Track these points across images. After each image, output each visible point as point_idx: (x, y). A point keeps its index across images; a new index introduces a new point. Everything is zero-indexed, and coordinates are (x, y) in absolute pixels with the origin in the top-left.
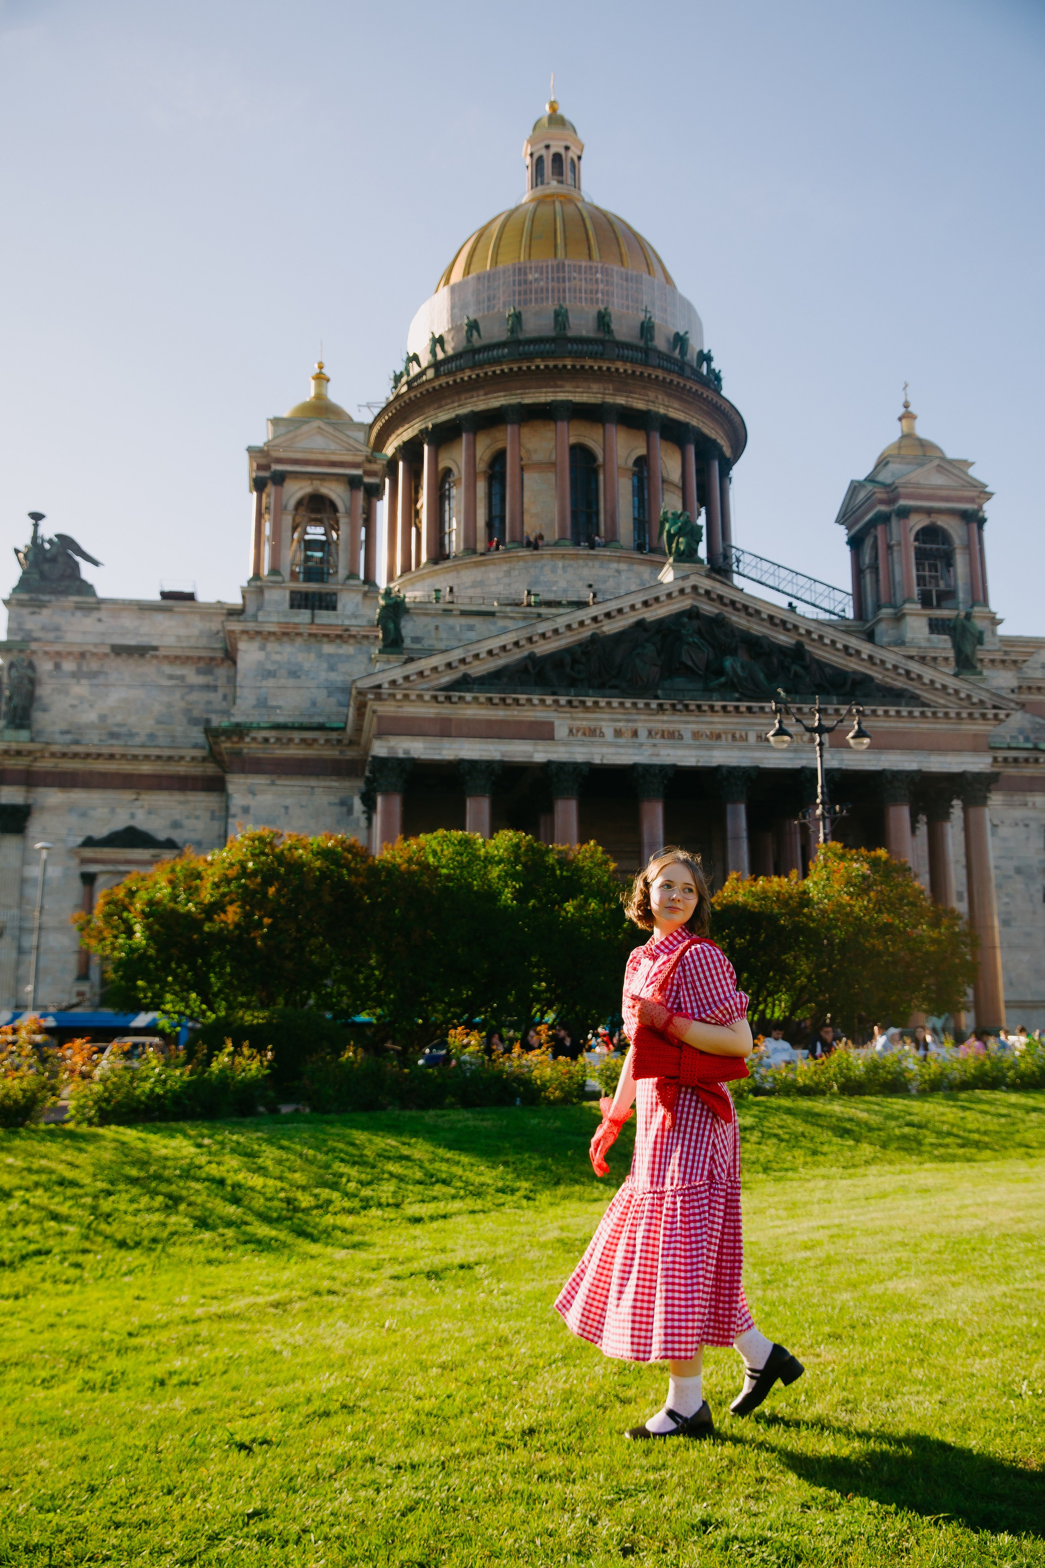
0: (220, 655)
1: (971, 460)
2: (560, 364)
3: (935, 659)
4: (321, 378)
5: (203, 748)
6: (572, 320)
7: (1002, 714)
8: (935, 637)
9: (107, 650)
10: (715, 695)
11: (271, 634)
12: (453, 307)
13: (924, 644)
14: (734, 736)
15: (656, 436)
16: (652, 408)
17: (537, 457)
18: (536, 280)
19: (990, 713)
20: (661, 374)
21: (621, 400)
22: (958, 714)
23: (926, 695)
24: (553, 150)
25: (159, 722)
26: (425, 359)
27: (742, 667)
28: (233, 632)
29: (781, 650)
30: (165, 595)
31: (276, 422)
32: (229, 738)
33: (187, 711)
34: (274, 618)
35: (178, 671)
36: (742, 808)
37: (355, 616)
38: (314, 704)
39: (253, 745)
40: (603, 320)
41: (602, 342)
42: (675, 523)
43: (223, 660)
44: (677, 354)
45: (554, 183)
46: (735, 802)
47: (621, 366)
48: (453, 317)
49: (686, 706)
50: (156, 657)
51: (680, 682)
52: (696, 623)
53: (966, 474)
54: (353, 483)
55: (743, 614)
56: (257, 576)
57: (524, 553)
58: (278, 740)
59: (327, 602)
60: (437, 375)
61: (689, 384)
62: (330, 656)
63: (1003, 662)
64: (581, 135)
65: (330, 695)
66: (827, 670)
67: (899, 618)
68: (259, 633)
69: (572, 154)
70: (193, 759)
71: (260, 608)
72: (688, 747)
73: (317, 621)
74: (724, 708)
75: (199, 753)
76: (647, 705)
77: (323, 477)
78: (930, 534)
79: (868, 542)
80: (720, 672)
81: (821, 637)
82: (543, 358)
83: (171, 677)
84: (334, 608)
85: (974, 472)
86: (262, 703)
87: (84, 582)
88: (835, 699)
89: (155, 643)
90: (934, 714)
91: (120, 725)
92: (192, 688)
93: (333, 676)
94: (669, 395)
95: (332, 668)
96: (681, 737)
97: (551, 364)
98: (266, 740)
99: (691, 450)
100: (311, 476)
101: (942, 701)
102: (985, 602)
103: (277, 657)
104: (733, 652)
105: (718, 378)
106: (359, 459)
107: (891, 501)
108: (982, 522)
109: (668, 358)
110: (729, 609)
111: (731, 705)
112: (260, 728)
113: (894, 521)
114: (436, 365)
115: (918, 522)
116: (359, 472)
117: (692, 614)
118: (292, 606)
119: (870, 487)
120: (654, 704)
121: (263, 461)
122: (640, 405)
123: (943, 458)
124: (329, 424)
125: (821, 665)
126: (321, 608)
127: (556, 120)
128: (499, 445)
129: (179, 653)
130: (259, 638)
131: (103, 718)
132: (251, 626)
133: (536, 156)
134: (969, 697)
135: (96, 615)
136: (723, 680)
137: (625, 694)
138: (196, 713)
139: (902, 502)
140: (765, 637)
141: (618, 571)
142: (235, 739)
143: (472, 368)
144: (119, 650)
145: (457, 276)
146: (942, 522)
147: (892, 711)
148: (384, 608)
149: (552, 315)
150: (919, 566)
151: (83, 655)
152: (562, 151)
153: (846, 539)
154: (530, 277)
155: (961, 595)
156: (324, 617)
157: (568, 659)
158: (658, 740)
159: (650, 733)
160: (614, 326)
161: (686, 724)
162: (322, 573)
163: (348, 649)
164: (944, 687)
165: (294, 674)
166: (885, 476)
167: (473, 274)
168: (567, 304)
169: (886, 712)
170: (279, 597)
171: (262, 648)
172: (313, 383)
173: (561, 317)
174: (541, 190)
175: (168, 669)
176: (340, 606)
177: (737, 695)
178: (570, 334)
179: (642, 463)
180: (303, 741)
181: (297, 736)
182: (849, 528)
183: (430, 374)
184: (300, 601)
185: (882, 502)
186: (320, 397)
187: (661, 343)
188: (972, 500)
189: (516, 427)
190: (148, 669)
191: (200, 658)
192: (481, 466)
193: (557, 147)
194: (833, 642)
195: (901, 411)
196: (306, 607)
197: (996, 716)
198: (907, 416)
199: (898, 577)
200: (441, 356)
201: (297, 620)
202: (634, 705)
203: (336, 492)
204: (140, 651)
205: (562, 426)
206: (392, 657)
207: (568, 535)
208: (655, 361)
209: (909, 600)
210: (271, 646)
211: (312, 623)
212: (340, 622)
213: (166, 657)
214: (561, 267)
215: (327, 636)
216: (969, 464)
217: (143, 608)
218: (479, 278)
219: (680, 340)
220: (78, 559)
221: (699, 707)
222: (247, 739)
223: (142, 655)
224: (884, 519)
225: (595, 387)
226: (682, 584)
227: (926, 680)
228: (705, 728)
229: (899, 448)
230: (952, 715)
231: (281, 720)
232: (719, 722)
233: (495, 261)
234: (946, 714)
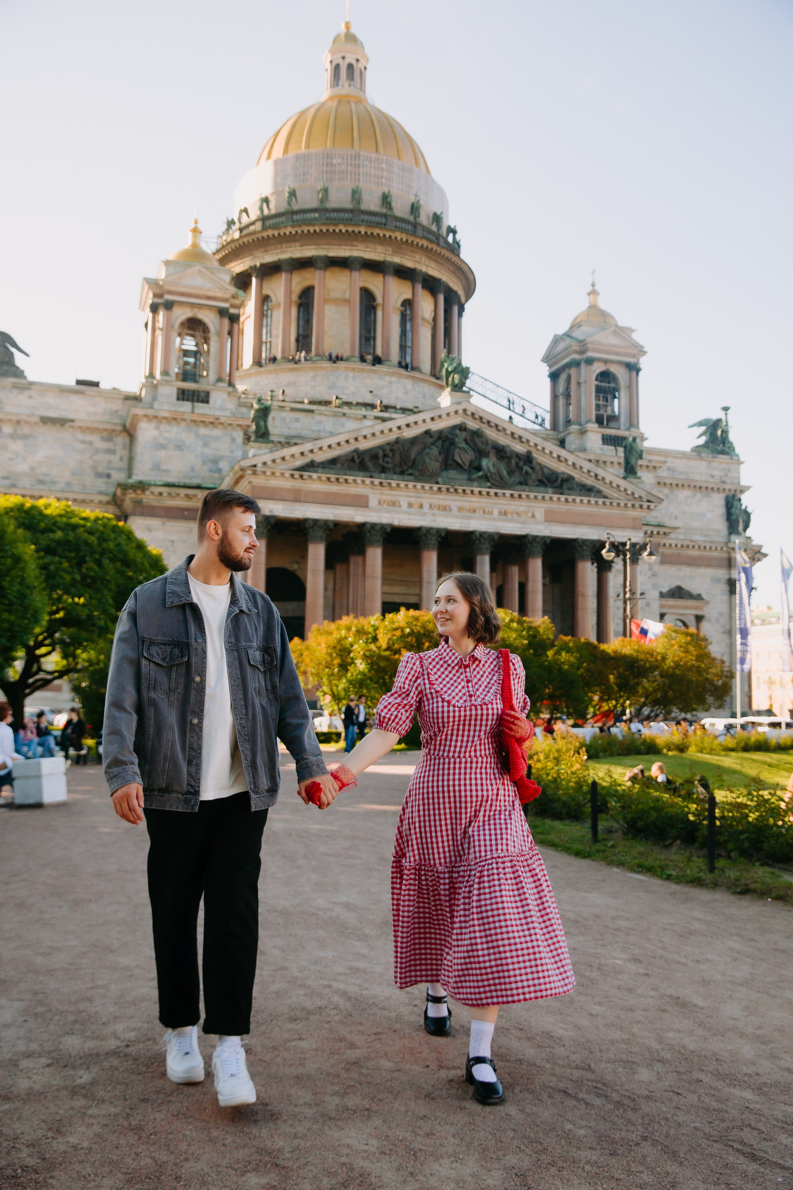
0: (119, 428)
1: (634, 328)
2: (357, 230)
3: (605, 462)
4: (196, 231)
5: (106, 494)
6: (365, 197)
7: (652, 506)
8: (605, 447)
9: (37, 420)
10: (475, 483)
11: (166, 418)
12: (276, 175)
13: (598, 451)
14: (484, 512)
15: (419, 287)
16: (418, 267)
17: (335, 294)
18: (339, 164)
19: (645, 505)
20: (425, 243)
21: (397, 260)
22: (626, 505)
23: (606, 490)
24: (348, 61)
25: (73, 474)
26: (254, 214)
27: (494, 466)
28: (137, 415)
29: (518, 456)
30: (79, 382)
31: (167, 263)
32: (135, 491)
33: (94, 467)
34: (166, 407)
35: (88, 438)
36: (487, 559)
37: (222, 409)
38: (193, 469)
39: (151, 497)
40: (386, 199)
41: (386, 216)
42: (451, 364)
43: (121, 432)
44: (434, 228)
45: (346, 84)
46: (482, 554)
47: (399, 235)
48: (276, 184)
49: (456, 490)
50: (72, 427)
51: (452, 473)
52: (464, 434)
53: (630, 337)
54: (222, 312)
55: (494, 430)
56: (151, 375)
57: (327, 365)
58: (169, 494)
59: (203, 398)
60: (264, 228)
61: (443, 252)
62: (205, 436)
63: (647, 467)
64: (368, 51)
65: (204, 463)
66: (546, 470)
67: (583, 432)
68: (156, 417)
69: (361, 65)
70: (100, 502)
71: (154, 398)
72: (455, 517)
73: (196, 411)
74: (480, 492)
75: (104, 498)
76: (431, 488)
77: (200, 306)
78: (605, 376)
79: (563, 378)
80: (479, 468)
81: (543, 449)
82: (345, 225)
83: (83, 442)
84: (207, 402)
85: (635, 336)
86: (156, 467)
87: (17, 368)
88: (550, 490)
89: (71, 417)
90: (611, 503)
91: (45, 475)
92: (97, 451)
93: (206, 451)
94: (429, 258)
95: (206, 445)
96: (450, 510)
97: (350, 229)
98: (161, 494)
99: (441, 298)
100: (192, 305)
101: (616, 495)
102: (637, 427)
103: (167, 435)
104: (487, 455)
105: (459, 246)
106: (227, 296)
107: (582, 352)
108: (638, 370)
109: (430, 231)
110: (486, 426)
111: (484, 491)
112: (156, 485)
113: (583, 366)
114: (264, 219)
115: (598, 368)
116: (225, 305)
117: (462, 428)
118: (178, 399)
119: (568, 341)
120: (435, 487)
121: (158, 291)
122: (409, 263)
123: (616, 326)
124: (206, 268)
125: (542, 467)
126: (198, 401)
127: (350, 38)
128: (308, 283)
129: (89, 425)
130: (155, 421)
131: (32, 469)
132: (150, 412)
133: (334, 63)
134: (633, 494)
135: (27, 393)
136: (481, 474)
137: (417, 480)
138: (100, 469)
139: (590, 354)
140: (508, 446)
141: (391, 383)
142: (139, 492)
143: (293, 226)
144: (45, 420)
145: (278, 152)
146: (614, 369)
147: (585, 500)
148: (258, 411)
149: (350, 191)
150: (597, 398)
151: (18, 422)
152: (354, 62)
153: (547, 373)
154: (335, 161)
155: (622, 420)
156: (200, 408)
157: (381, 454)
158: (436, 511)
159: (431, 506)
160: (393, 204)
161: (454, 501)
162: (195, 375)
163: (217, 432)
164: (618, 486)
165: (179, 447)
166: (578, 334)
167: (291, 154)
168: (361, 185)
169: (581, 501)
170: (169, 392)
171: (157, 428)
172: (190, 234)
173: (356, 194)
174: (339, 91)
175: (80, 436)
176: (211, 400)
177: (489, 484)
178: (364, 207)
179: (408, 304)
180: (187, 496)
181: (183, 492)
182: (550, 366)
183: (258, 226)
184: (183, 395)
185: (576, 352)
186: (195, 245)
187: (424, 219)
188: (633, 356)
189: (322, 272)
190: (65, 434)
191: (105, 430)
192: (295, 297)
193: (350, 59)
194: (551, 453)
195: (590, 288)
196: (188, 400)
197: (648, 507)
198: (593, 293)
199: (583, 405)
200: (266, 212)
201: (182, 409)
202: (423, 487)
203: (210, 318)
204: (61, 422)
205: (356, 274)
206: (263, 445)
207: (357, 354)
208: (420, 232)
209: (588, 421)
210: (164, 426)
211: (193, 412)
212: (211, 413)
213: (80, 428)
214: (357, 156)
215: (203, 422)
216: (631, 330)
217: (63, 390)
218: (297, 157)
219: (437, 219)
220: (13, 350)
221: (464, 491)
222: (148, 493)
223: (62, 425)
224: (577, 364)
225: (380, 248)
226: (456, 407)
227: (607, 481)
228: (466, 505)
229: (588, 315)
230: (622, 504)
231: (170, 480)
232: (475, 501)
233: (308, 146)
234: (618, 504)
